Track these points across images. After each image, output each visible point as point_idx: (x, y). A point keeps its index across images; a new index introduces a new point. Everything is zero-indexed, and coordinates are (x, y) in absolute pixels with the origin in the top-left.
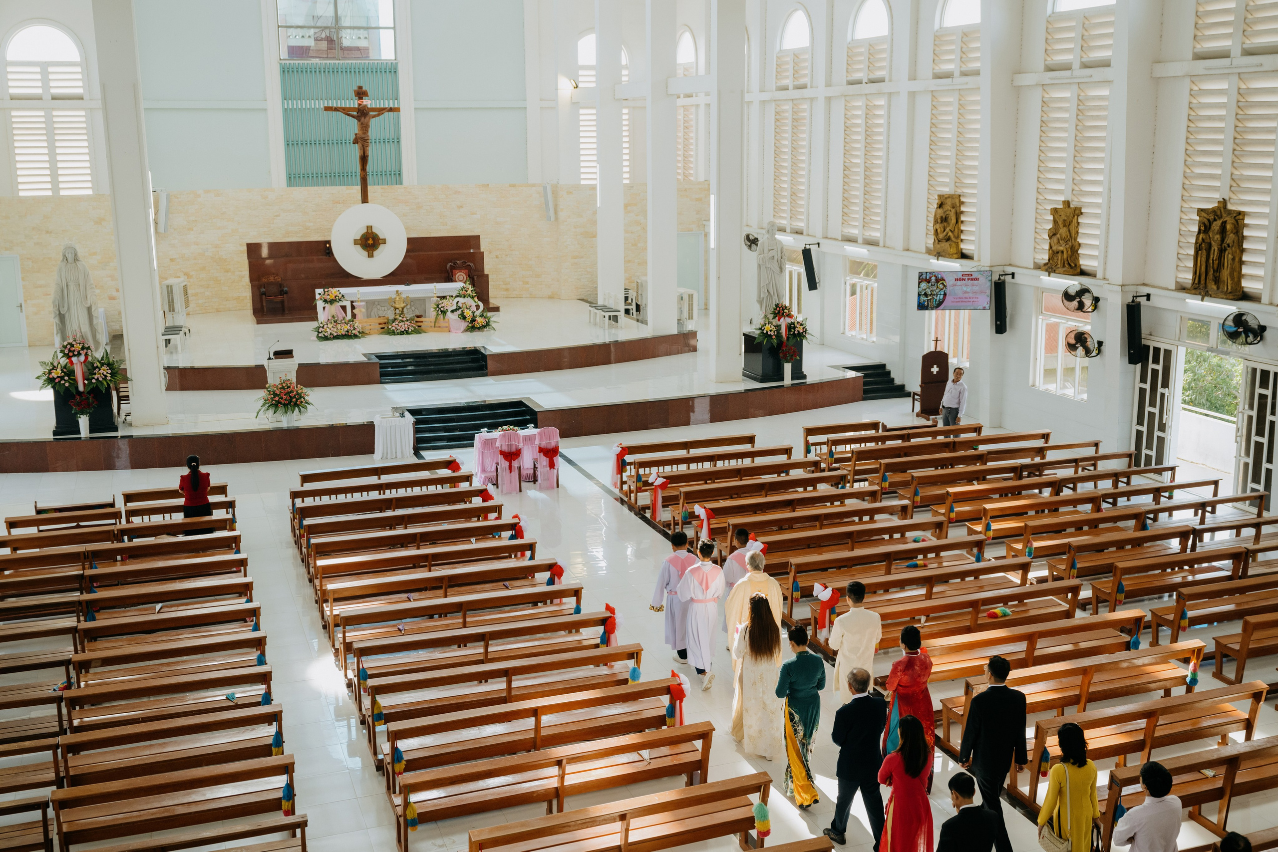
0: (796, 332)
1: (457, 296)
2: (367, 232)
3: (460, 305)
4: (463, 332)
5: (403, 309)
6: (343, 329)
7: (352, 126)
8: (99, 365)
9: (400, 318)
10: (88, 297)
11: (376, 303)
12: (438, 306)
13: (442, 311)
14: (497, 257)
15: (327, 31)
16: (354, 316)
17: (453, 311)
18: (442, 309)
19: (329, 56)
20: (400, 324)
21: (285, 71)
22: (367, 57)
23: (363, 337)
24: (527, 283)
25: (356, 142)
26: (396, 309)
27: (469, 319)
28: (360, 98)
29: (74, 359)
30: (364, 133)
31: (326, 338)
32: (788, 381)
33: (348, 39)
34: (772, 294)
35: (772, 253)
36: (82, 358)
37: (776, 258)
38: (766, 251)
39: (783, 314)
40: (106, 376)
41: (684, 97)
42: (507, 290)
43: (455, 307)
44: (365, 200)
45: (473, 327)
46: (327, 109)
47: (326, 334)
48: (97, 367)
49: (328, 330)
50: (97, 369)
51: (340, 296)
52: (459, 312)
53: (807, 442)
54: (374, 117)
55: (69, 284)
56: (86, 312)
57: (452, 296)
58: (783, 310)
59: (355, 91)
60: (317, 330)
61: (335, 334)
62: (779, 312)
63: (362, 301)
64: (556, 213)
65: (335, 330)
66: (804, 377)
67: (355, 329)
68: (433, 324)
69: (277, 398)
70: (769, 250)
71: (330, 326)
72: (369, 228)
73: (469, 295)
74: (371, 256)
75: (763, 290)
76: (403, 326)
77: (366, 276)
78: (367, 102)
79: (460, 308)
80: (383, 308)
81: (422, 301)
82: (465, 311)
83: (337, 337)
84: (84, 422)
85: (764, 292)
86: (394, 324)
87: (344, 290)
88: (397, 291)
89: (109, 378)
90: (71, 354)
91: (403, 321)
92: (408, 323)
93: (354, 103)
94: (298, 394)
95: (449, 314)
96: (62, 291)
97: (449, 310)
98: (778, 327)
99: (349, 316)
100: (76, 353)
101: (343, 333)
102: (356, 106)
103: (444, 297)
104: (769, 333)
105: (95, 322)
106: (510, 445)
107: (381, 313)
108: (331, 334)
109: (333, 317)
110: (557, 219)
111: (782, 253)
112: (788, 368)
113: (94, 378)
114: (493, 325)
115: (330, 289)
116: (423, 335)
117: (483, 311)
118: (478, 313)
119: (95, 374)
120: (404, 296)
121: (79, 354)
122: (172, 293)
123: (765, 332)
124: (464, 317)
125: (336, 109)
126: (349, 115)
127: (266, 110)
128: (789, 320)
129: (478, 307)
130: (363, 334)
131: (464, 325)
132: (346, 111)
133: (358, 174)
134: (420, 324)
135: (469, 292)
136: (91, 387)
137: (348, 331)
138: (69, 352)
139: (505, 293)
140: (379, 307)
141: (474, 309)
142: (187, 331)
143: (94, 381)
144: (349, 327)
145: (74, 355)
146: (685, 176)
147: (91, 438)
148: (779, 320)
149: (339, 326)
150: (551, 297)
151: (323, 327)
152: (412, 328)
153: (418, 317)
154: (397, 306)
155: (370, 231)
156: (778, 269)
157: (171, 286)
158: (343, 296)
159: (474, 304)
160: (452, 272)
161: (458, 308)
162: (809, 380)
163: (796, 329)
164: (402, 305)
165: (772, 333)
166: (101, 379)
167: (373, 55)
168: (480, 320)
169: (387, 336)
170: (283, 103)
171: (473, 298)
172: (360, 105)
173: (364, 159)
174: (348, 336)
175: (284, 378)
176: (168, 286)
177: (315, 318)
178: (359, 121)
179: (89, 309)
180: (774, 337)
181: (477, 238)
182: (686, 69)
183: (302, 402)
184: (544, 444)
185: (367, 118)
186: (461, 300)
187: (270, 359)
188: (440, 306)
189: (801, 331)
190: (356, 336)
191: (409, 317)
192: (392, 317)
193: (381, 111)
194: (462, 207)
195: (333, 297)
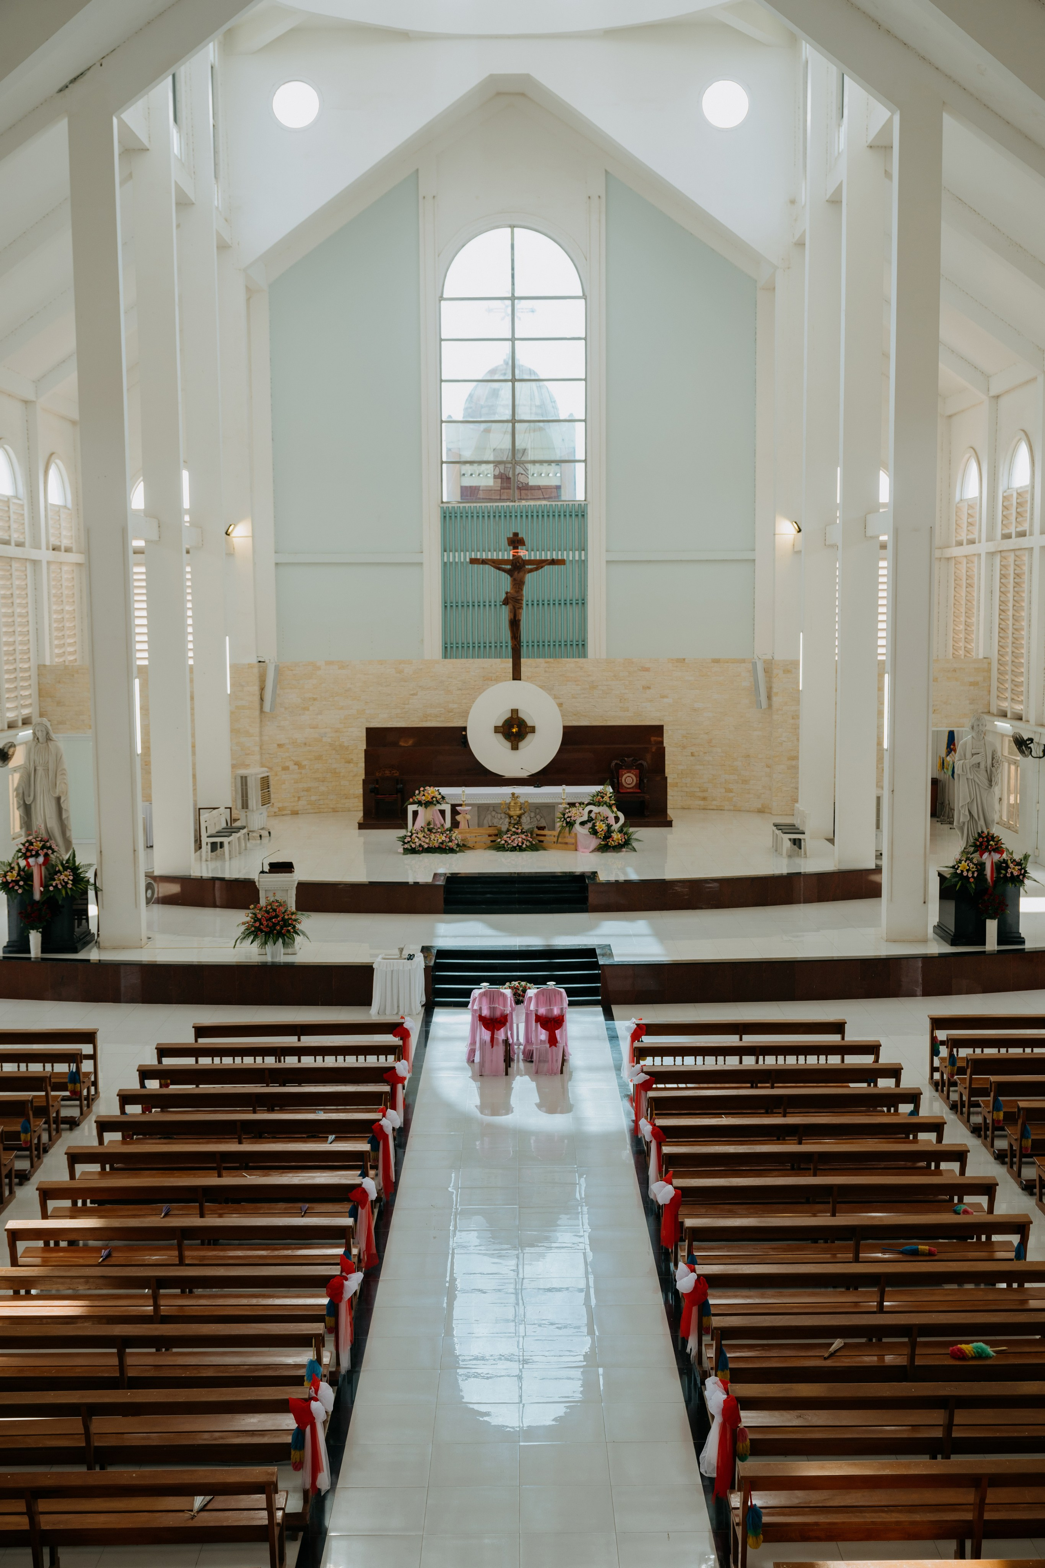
0: (1009, 875)
1: (589, 804)
2: (511, 717)
3: (593, 815)
4: (593, 851)
5: (520, 817)
6: (438, 839)
7: (505, 582)
8: (61, 868)
9: (514, 829)
10: (57, 785)
11: (491, 809)
12: (564, 815)
13: (567, 823)
14: (692, 755)
15: (502, 467)
16: (455, 824)
17: (583, 824)
18: (568, 820)
19: (502, 498)
20: (513, 837)
21: (448, 516)
22: (558, 497)
23: (460, 851)
24: (731, 791)
25: (506, 602)
26: (510, 817)
27: (602, 834)
28: (515, 548)
29: (31, 861)
30: (517, 592)
31: (413, 851)
32: (992, 944)
33: (538, 476)
34: (976, 817)
35: (976, 759)
36: (41, 860)
37: (982, 766)
38: (968, 755)
39: (987, 847)
40: (67, 883)
41: (967, 544)
42: (704, 799)
43: (585, 818)
44: (517, 675)
45: (606, 846)
46: (473, 561)
47: (413, 846)
48: (59, 871)
49: (417, 840)
50: (59, 874)
51: (439, 797)
52: (590, 825)
53: (933, 1039)
54: (531, 571)
55: (38, 768)
56: (54, 803)
57: (583, 804)
58: (988, 841)
59: (508, 539)
60: (402, 839)
61: (426, 846)
62: (981, 843)
63: (467, 805)
64: (769, 697)
65: (427, 841)
66: (1022, 942)
67: (451, 841)
68: (555, 839)
69: (257, 924)
70: (973, 755)
71: (421, 835)
72: (515, 712)
73: (605, 803)
74: (515, 748)
75: (962, 811)
76: (518, 840)
77: (508, 773)
78: (523, 553)
79: (592, 820)
80: (499, 816)
81: (550, 808)
82: (597, 824)
83: (430, 850)
84: (35, 938)
85: (964, 815)
86: (505, 837)
87: (444, 791)
88: (513, 794)
89: (70, 886)
90: (28, 854)
91: (517, 834)
92: (524, 837)
93: (508, 554)
94: (283, 919)
95: (577, 826)
96: (29, 776)
97: (578, 822)
98: (981, 866)
99: (448, 824)
100: (34, 853)
101: (437, 845)
102: (511, 558)
103: (572, 805)
104: (965, 874)
105: (64, 816)
106: (492, 1009)
107: (496, 822)
108: (420, 845)
109: (429, 824)
110: (770, 706)
111: (993, 759)
112: (992, 926)
113: (52, 885)
114: (635, 844)
115: (428, 788)
116: (541, 852)
117: (623, 826)
118: (616, 827)
119: (54, 880)
120: (522, 800)
121: (37, 855)
122: (246, 785)
123: (959, 871)
124: (594, 832)
125: (484, 562)
126: (499, 569)
127: (421, 564)
128: (996, 857)
129: (617, 819)
130: (463, 847)
131: (594, 842)
132: (496, 564)
133: (510, 645)
134: (541, 838)
135: (606, 799)
136: (48, 896)
137: (442, 843)
138: (27, 852)
139: (702, 803)
140: (494, 813)
141: (612, 821)
142: (265, 833)
143: (51, 888)
144: (443, 838)
145: (32, 856)
146: (967, 651)
147: (43, 959)
148: (981, 856)
149: (433, 837)
150: (761, 811)
151: (411, 837)
152: (528, 844)
153: (540, 828)
154: (512, 813)
155: (515, 717)
156: (986, 782)
157: (246, 777)
158: (443, 798)
159: (611, 816)
160: (618, 773)
161: (590, 819)
162: (1029, 946)
163: (1009, 871)
164: (518, 812)
165: (970, 875)
166: (60, 887)
167: (565, 496)
168: (616, 836)
169: (493, 852)
170: (443, 556)
171: (610, 806)
172: (514, 556)
173: (515, 624)
174: (442, 849)
175: (272, 899)
176: (242, 777)
177: (404, 826)
178: (511, 576)
179: (58, 799)
180: (972, 880)
181: (658, 730)
182: (970, 507)
183: (289, 931)
184: (542, 1011)
185: (521, 574)
186: (596, 809)
187: (262, 872)
188: (566, 816)
189: (1016, 873)
190: (452, 851)
191: (526, 827)
192: (504, 829)
193: (540, 564)
194: (649, 688)
195: (429, 799)
